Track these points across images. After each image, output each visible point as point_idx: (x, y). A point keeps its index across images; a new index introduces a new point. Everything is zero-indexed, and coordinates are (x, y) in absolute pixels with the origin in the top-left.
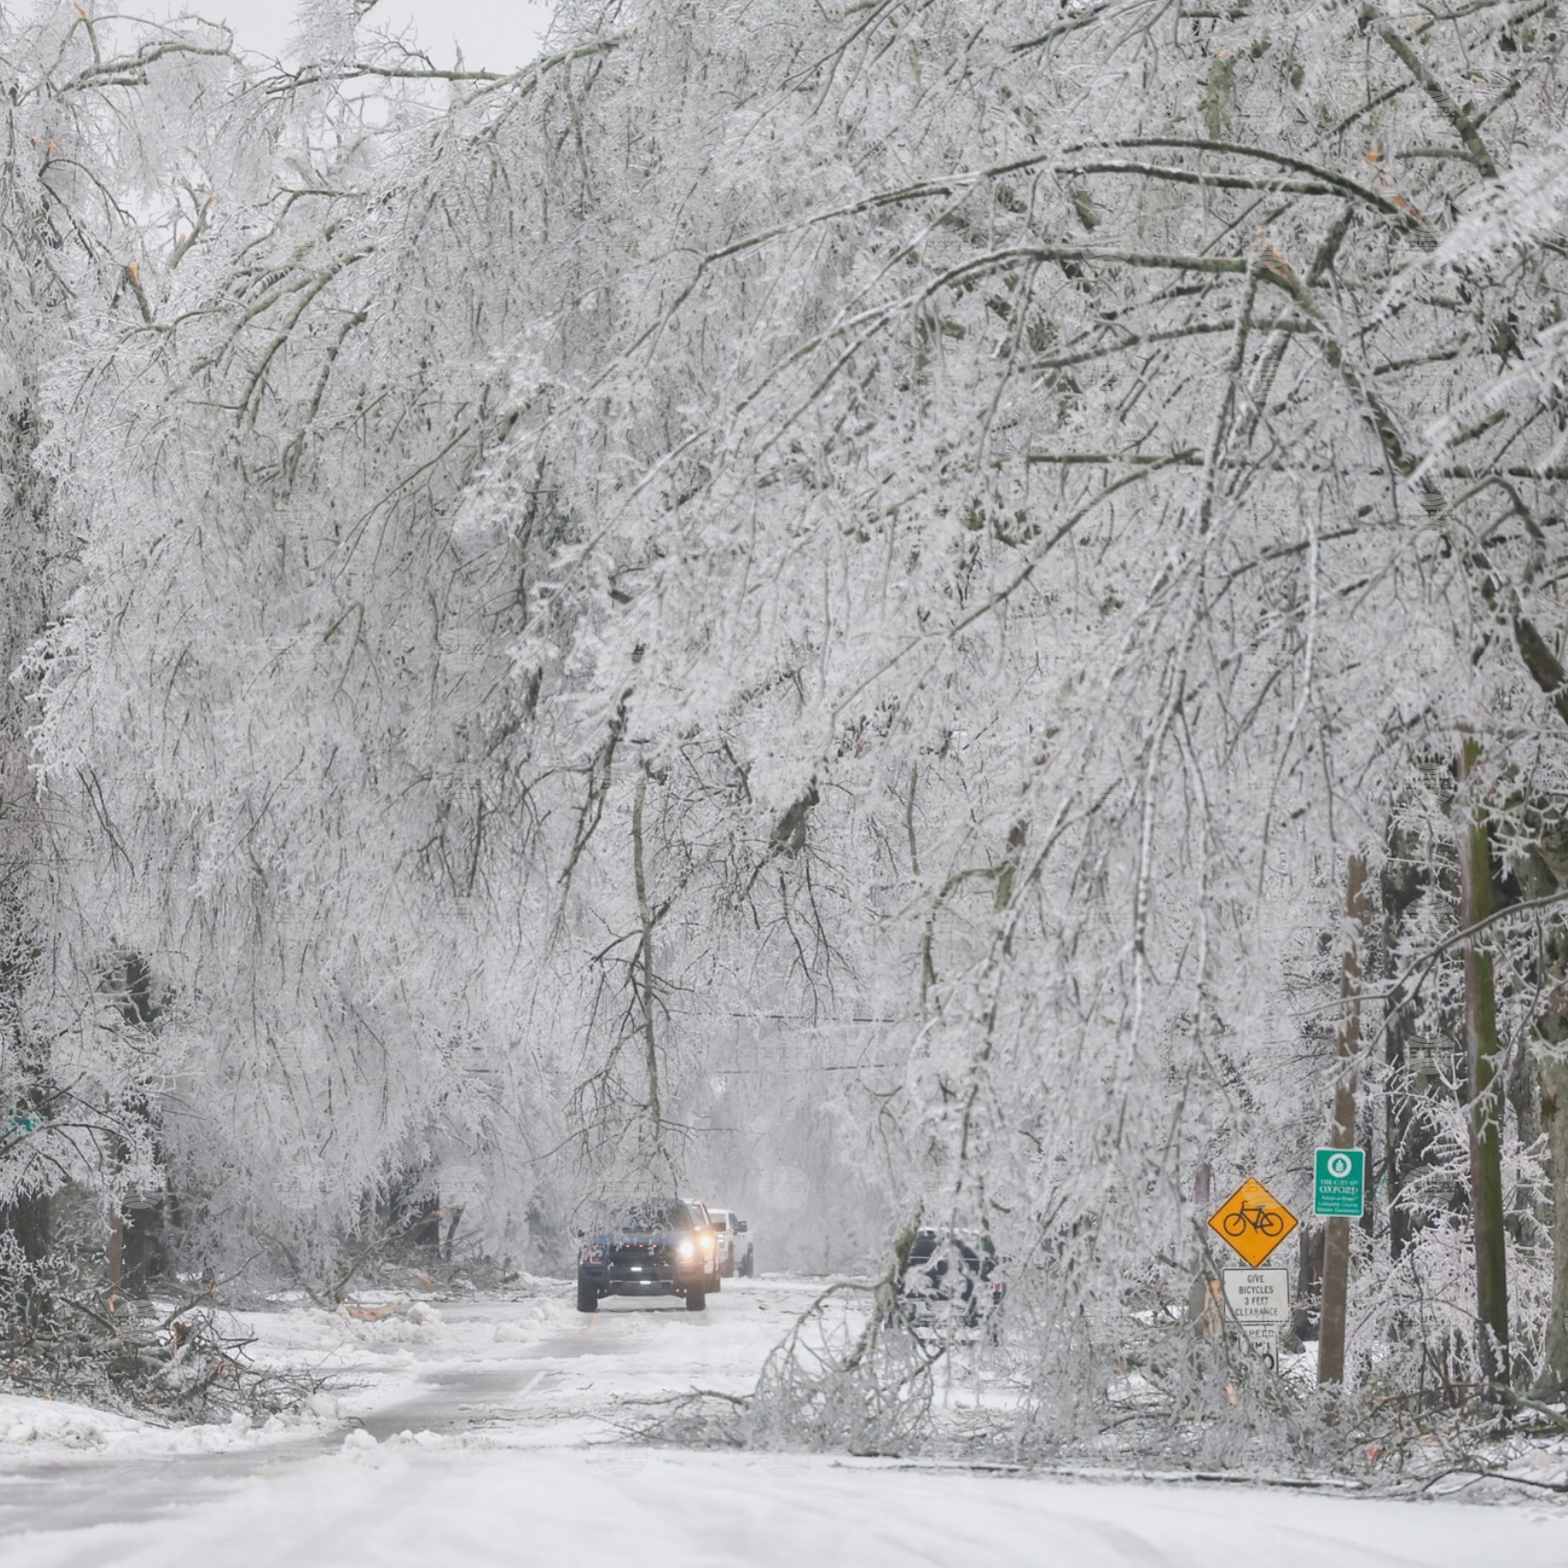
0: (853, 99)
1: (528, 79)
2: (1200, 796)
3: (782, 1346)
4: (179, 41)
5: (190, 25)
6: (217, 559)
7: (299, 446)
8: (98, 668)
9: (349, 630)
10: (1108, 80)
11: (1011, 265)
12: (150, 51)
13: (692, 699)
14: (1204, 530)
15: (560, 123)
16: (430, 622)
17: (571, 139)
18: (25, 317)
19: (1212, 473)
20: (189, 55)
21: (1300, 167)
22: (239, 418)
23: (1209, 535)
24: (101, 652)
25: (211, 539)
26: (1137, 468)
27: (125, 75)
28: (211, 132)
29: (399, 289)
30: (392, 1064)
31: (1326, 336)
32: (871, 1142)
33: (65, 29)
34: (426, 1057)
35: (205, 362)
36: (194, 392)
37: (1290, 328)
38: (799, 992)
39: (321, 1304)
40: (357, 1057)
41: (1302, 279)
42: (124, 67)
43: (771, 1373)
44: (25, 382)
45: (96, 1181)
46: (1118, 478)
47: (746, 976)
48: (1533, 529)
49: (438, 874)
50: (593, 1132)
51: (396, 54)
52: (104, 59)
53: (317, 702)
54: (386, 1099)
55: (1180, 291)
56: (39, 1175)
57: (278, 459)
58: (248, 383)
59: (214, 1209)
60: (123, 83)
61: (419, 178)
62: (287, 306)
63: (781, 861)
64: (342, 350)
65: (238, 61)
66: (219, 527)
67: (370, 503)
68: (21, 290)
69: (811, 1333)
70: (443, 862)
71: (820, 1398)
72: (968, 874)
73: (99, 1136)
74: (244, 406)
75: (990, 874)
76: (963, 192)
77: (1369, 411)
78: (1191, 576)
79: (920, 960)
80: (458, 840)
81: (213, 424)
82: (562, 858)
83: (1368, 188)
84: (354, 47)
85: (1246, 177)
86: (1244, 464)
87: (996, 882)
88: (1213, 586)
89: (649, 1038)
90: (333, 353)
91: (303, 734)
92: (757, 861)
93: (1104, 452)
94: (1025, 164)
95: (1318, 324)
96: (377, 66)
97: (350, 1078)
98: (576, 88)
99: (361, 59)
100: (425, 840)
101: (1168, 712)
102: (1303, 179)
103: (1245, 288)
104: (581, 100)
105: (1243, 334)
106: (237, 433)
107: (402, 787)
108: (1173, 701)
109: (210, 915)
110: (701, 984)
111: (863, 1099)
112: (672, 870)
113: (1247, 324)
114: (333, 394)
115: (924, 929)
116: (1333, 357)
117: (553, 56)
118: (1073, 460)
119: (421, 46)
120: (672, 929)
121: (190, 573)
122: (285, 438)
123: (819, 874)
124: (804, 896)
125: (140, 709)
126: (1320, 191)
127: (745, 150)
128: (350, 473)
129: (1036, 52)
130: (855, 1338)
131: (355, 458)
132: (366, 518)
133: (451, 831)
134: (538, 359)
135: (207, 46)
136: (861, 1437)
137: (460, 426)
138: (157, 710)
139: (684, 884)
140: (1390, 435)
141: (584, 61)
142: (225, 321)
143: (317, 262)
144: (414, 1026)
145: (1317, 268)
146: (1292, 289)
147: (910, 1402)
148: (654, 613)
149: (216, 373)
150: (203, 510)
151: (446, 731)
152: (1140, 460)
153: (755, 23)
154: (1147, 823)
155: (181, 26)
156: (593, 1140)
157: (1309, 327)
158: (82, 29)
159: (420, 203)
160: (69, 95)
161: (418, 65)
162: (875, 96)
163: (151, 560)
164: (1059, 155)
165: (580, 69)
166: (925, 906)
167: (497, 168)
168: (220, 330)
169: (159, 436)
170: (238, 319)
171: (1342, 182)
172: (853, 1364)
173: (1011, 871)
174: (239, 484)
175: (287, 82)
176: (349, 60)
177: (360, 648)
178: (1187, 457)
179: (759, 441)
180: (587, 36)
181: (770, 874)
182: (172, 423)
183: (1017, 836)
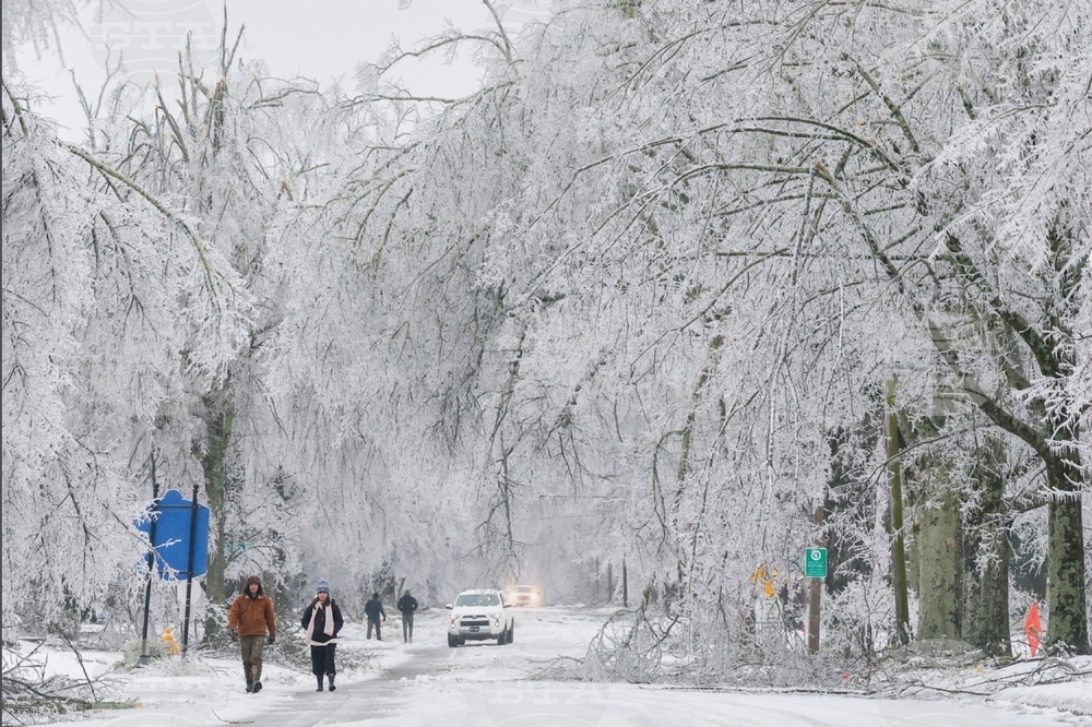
0: (635, 102)
1: (478, 97)
2: (795, 397)
3: (597, 637)
4: (296, 88)
5: (301, 81)
6: (346, 304)
7: (379, 255)
8: (294, 350)
9: (403, 334)
10: (753, 92)
11: (709, 171)
12: (284, 92)
13: (570, 360)
14: (794, 284)
15: (491, 116)
16: (437, 329)
17: (496, 123)
18: (242, 204)
19: (797, 259)
20: (301, 93)
21: (830, 128)
22: (355, 244)
23: (797, 285)
24: (296, 345)
25: (344, 295)
26: (760, 258)
27: (273, 102)
28: (310, 126)
29: (424, 187)
30: (388, 519)
31: (844, 200)
32: (633, 548)
33: (247, 84)
34: (402, 516)
35: (340, 220)
36: (335, 233)
37: (827, 197)
38: (568, 485)
39: (354, 621)
40: (372, 515)
41: (832, 174)
42: (274, 99)
43: (592, 648)
44: (242, 231)
45: (273, 570)
46: (751, 262)
47: (545, 478)
48: (936, 281)
49: (441, 436)
50: (484, 546)
51: (395, 90)
52: (264, 96)
53: (390, 364)
54: (385, 534)
55: (775, 182)
56: (249, 568)
57: (369, 260)
58: (358, 229)
59: (308, 582)
60: (273, 106)
61: (432, 140)
62: (374, 194)
63: (561, 429)
64: (397, 214)
65: (321, 95)
66: (347, 290)
67: (411, 279)
68: (240, 193)
69: (609, 631)
70: (443, 431)
71: (613, 659)
72: (670, 433)
73: (274, 552)
74: (357, 238)
75: (680, 433)
76: (688, 141)
77: (864, 232)
78: (790, 303)
79: (651, 470)
80: (449, 423)
81: (344, 247)
82: (491, 428)
83: (859, 137)
84: (377, 88)
85: (807, 133)
86: (808, 255)
87: (682, 437)
88: (798, 307)
89: (507, 506)
90: (394, 215)
91: (384, 378)
92: (550, 429)
93: (745, 251)
94: (714, 128)
95: (841, 194)
96: (387, 96)
97: (370, 525)
98: (498, 102)
99: (380, 93)
100: (435, 421)
101: (780, 361)
102: (830, 133)
103: (810, 179)
104: (500, 106)
105: (809, 199)
106: (354, 250)
107: (426, 399)
108: (782, 357)
109: (323, 457)
110: (526, 482)
111: (628, 530)
112: (515, 434)
113: (810, 194)
114: (393, 233)
115: (653, 458)
116: (848, 209)
117: (488, 87)
118: (731, 254)
119: (405, 87)
120: (514, 459)
121: (334, 310)
122: (373, 252)
123: (577, 435)
124: (570, 443)
125: (312, 369)
126: (838, 138)
127: (590, 124)
128: (402, 266)
129: (712, 81)
130: (627, 633)
131: (404, 260)
132: (410, 285)
133: (446, 418)
134: (507, 215)
135: (308, 90)
136: (632, 675)
137: (450, 245)
138: (319, 369)
139: (519, 440)
140: (872, 242)
141: (501, 90)
142: (348, 202)
143: (386, 176)
144: (397, 502)
145: (837, 171)
146: (829, 181)
147: (652, 660)
148: (560, 323)
149: (344, 225)
150: (340, 283)
151: (444, 374)
152: (760, 254)
153: (578, 72)
154: (772, 410)
155: (297, 81)
156: (484, 550)
157: (837, 196)
158: (255, 84)
159: (433, 150)
160: (250, 111)
161: (405, 95)
162: (644, 101)
163: (316, 304)
164: (733, 124)
165: (500, 93)
166: (653, 447)
167: (465, 136)
168: (345, 206)
169: (321, 252)
170: (353, 201)
171: (848, 134)
172: (627, 644)
173: (689, 431)
174: (355, 271)
175: (349, 103)
176: (375, 93)
177: (408, 341)
178: (782, 253)
179: (603, 248)
180: (502, 79)
181: (555, 435)
182: (327, 246)
183: (691, 418)
